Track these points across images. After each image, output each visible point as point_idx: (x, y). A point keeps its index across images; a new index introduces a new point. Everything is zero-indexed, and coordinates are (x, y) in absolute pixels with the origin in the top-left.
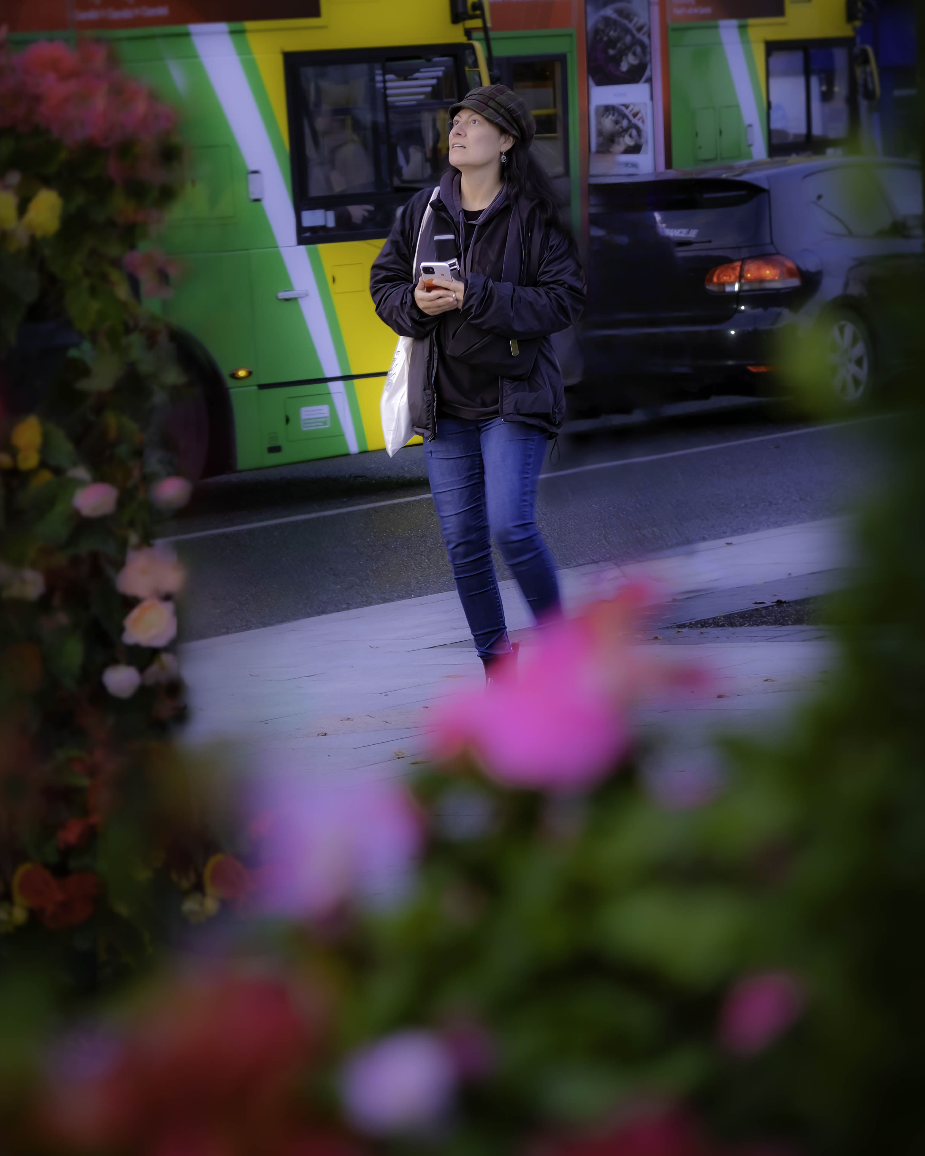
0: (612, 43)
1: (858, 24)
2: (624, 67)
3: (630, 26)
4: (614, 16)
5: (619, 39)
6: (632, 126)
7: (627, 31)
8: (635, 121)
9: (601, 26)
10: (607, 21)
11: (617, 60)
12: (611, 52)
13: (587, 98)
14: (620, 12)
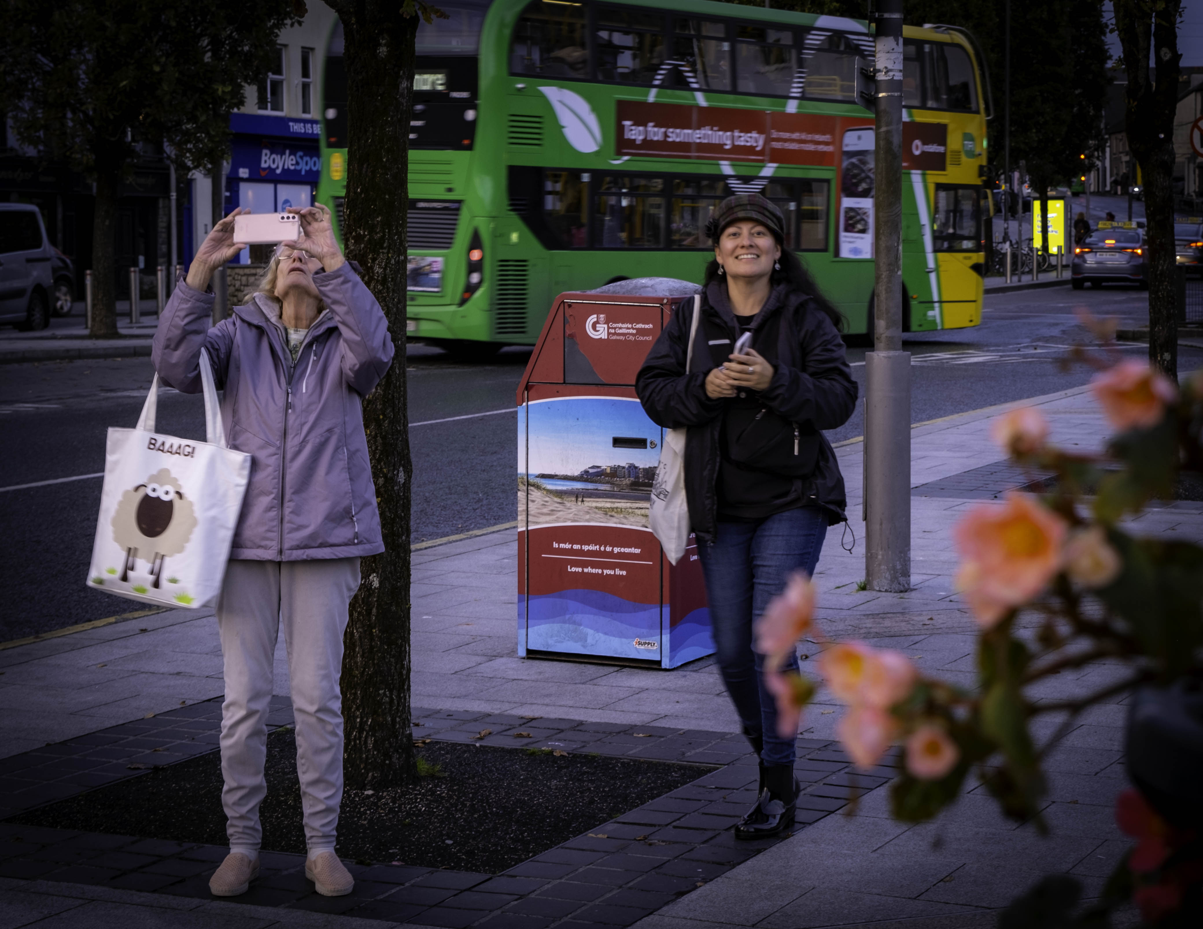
0: (855, 176)
1: (984, 178)
2: (860, 189)
3: (865, 168)
4: (857, 163)
5: (858, 175)
6: (863, 219)
7: (863, 171)
8: (864, 217)
9: (849, 167)
10: (853, 164)
11: (857, 185)
12: (854, 181)
13: (839, 203)
14: (860, 160)
